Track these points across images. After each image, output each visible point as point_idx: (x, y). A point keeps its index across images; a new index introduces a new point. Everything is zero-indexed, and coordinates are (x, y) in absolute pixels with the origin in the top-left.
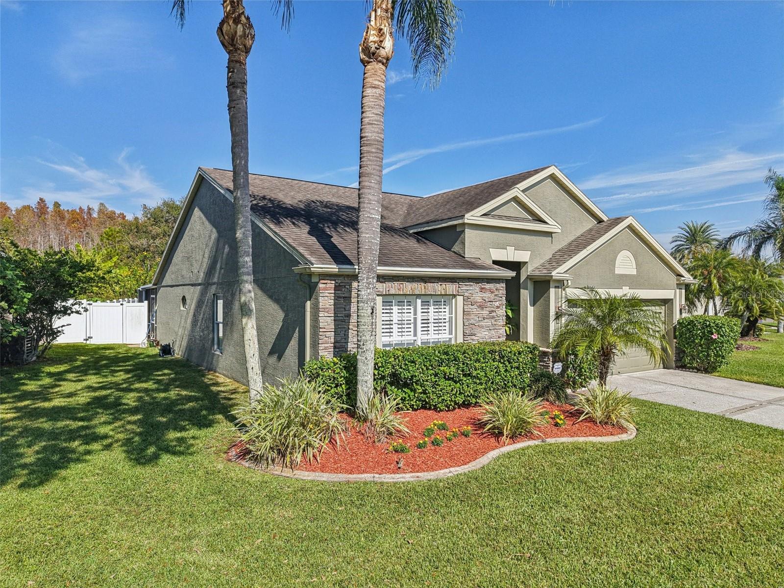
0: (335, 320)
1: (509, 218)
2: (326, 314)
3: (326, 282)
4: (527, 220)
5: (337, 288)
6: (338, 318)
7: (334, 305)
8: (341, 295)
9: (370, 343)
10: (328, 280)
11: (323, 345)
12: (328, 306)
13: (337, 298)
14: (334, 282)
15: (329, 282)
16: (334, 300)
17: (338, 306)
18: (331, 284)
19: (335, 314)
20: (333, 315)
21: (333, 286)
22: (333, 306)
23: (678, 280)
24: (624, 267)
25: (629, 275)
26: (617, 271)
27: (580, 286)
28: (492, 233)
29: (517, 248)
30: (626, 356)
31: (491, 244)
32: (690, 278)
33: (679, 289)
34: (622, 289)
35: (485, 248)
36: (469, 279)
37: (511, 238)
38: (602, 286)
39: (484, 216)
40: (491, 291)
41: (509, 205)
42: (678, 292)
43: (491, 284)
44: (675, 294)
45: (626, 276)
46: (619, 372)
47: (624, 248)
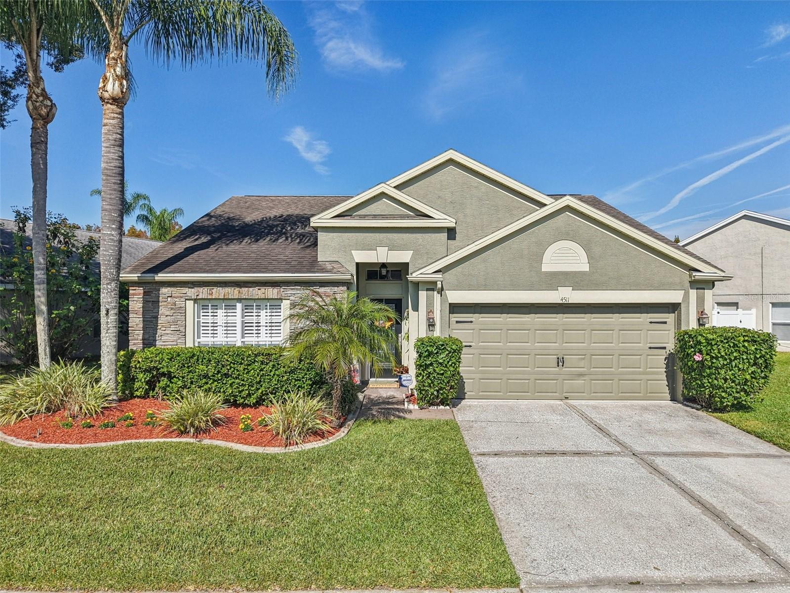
0: (144, 321)
1: (375, 217)
2: (135, 316)
3: (134, 288)
4: (408, 217)
5: (145, 293)
6: (146, 319)
7: (143, 307)
8: (149, 300)
9: (106, 340)
10: (136, 287)
11: (133, 341)
12: (136, 309)
13: (145, 302)
14: (142, 289)
15: (137, 288)
16: (143, 303)
17: (147, 309)
18: (140, 290)
19: (143, 315)
20: (141, 316)
21: (142, 292)
22: (141, 309)
23: (690, 276)
24: (563, 261)
25: (572, 272)
26: (545, 268)
27: (470, 288)
28: (357, 234)
29: (391, 248)
30: (583, 377)
31: (355, 246)
32: (716, 273)
33: (697, 289)
34: (558, 290)
35: (346, 250)
36: (296, 282)
37: (384, 238)
38: (515, 287)
39: (337, 218)
40: (327, 294)
41: (379, 202)
42: (693, 293)
43: (326, 288)
44: (686, 296)
45: (566, 274)
46: (566, 398)
47: (561, 238)
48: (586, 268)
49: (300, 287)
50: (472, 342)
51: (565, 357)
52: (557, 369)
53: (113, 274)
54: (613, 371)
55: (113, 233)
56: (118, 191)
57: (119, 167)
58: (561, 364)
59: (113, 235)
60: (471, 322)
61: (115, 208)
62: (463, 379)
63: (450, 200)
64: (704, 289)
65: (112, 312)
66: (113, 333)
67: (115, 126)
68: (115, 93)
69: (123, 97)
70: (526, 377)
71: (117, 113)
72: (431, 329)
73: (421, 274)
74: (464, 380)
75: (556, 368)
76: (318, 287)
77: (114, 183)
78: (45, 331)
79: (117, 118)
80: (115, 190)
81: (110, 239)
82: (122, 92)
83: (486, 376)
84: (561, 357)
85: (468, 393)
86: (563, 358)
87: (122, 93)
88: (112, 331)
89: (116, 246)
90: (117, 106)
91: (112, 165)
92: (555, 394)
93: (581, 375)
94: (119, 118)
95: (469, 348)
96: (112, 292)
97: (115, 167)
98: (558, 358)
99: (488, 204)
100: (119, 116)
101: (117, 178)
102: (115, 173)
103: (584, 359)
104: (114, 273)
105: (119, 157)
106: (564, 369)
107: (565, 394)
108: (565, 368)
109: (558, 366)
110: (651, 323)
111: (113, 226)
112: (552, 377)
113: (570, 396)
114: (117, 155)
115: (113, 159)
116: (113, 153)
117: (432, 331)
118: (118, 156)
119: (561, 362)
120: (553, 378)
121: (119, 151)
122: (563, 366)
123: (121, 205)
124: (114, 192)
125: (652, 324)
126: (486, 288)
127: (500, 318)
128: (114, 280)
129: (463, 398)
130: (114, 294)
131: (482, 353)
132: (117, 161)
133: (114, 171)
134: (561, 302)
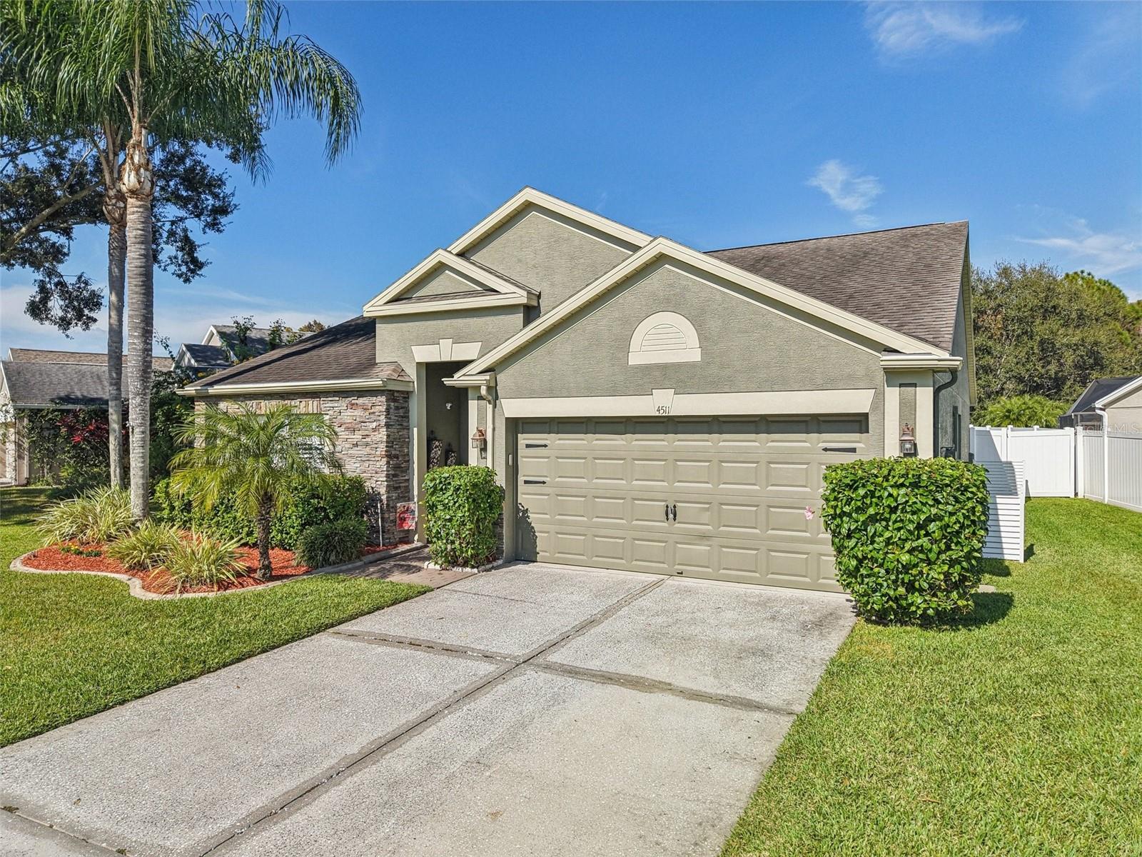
1: (435, 298)
3: (199, 403)
4: (477, 294)
24: (658, 347)
25: (673, 365)
26: (634, 360)
27: (533, 394)
28: (417, 323)
29: (458, 340)
30: (708, 540)
31: (415, 340)
32: (930, 354)
33: (901, 385)
34: (652, 395)
35: (406, 346)
36: (335, 392)
37: (447, 326)
38: (590, 392)
39: (395, 303)
40: (364, 407)
41: (441, 277)
42: (893, 395)
43: (365, 399)
44: (879, 401)
45: (664, 368)
46: (678, 573)
47: (658, 309)
48: (695, 356)
49: (338, 399)
50: (546, 476)
51: (678, 504)
52: (665, 524)
53: (137, 388)
54: (757, 533)
55: (135, 341)
56: (140, 294)
57: (141, 267)
58: (671, 516)
59: (135, 344)
60: (545, 446)
61: (137, 313)
62: (535, 532)
63: (533, 263)
64: (915, 385)
65: (138, 430)
66: (139, 453)
67: (135, 222)
68: (131, 184)
69: (141, 188)
70: (620, 533)
71: (137, 207)
72: (483, 456)
73: (464, 375)
74: (536, 534)
75: (663, 522)
76: (356, 398)
77: (136, 286)
78: (116, 451)
79: (137, 212)
80: (137, 293)
81: (133, 348)
82: (139, 182)
83: (565, 528)
84: (671, 506)
85: (541, 553)
86: (675, 507)
87: (139, 184)
88: (138, 451)
89: (140, 356)
90: (137, 198)
91: (133, 265)
92: (662, 565)
93: (704, 537)
94: (139, 212)
95: (542, 485)
96: (137, 407)
97: (136, 267)
98: (667, 507)
99: (583, 264)
100: (139, 210)
101: (138, 279)
102: (136, 274)
103: (707, 509)
104: (138, 386)
105: (141, 255)
106: (677, 525)
107: (677, 567)
108: (679, 523)
109: (668, 519)
110: (826, 450)
111: (136, 334)
112: (657, 536)
113: (687, 571)
114: (138, 253)
115: (134, 259)
116: (134, 252)
117: (484, 458)
118: (139, 255)
119: (671, 513)
120: (661, 539)
121: (140, 249)
122: (675, 520)
123: (144, 309)
124: (135, 296)
125: (828, 452)
126: (551, 393)
127: (583, 440)
128: (139, 394)
129: (534, 559)
130: (140, 410)
131: (560, 493)
132: (138, 261)
133: (135, 272)
134: (657, 414)
